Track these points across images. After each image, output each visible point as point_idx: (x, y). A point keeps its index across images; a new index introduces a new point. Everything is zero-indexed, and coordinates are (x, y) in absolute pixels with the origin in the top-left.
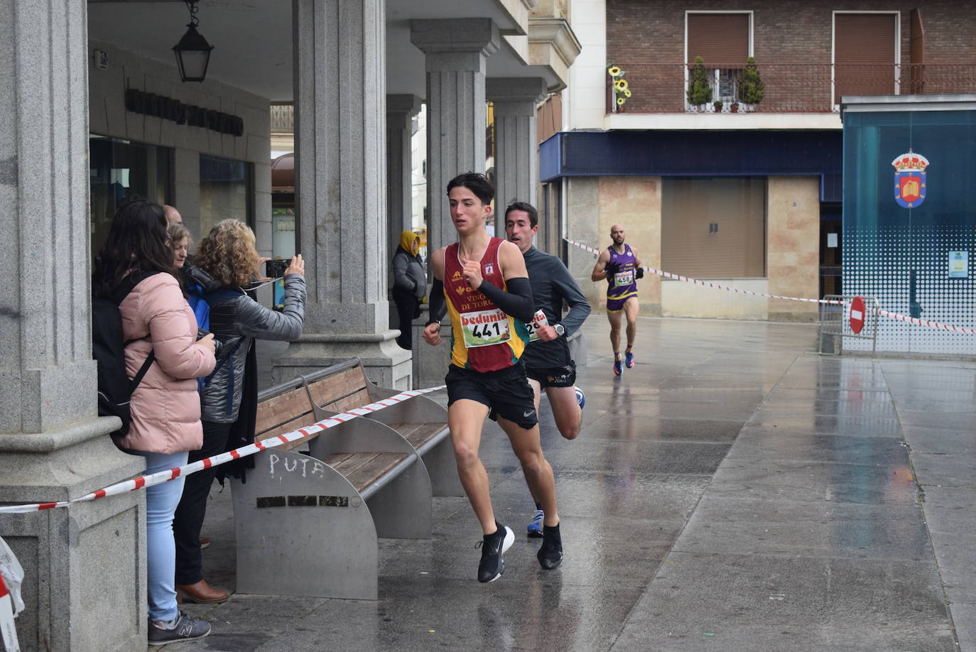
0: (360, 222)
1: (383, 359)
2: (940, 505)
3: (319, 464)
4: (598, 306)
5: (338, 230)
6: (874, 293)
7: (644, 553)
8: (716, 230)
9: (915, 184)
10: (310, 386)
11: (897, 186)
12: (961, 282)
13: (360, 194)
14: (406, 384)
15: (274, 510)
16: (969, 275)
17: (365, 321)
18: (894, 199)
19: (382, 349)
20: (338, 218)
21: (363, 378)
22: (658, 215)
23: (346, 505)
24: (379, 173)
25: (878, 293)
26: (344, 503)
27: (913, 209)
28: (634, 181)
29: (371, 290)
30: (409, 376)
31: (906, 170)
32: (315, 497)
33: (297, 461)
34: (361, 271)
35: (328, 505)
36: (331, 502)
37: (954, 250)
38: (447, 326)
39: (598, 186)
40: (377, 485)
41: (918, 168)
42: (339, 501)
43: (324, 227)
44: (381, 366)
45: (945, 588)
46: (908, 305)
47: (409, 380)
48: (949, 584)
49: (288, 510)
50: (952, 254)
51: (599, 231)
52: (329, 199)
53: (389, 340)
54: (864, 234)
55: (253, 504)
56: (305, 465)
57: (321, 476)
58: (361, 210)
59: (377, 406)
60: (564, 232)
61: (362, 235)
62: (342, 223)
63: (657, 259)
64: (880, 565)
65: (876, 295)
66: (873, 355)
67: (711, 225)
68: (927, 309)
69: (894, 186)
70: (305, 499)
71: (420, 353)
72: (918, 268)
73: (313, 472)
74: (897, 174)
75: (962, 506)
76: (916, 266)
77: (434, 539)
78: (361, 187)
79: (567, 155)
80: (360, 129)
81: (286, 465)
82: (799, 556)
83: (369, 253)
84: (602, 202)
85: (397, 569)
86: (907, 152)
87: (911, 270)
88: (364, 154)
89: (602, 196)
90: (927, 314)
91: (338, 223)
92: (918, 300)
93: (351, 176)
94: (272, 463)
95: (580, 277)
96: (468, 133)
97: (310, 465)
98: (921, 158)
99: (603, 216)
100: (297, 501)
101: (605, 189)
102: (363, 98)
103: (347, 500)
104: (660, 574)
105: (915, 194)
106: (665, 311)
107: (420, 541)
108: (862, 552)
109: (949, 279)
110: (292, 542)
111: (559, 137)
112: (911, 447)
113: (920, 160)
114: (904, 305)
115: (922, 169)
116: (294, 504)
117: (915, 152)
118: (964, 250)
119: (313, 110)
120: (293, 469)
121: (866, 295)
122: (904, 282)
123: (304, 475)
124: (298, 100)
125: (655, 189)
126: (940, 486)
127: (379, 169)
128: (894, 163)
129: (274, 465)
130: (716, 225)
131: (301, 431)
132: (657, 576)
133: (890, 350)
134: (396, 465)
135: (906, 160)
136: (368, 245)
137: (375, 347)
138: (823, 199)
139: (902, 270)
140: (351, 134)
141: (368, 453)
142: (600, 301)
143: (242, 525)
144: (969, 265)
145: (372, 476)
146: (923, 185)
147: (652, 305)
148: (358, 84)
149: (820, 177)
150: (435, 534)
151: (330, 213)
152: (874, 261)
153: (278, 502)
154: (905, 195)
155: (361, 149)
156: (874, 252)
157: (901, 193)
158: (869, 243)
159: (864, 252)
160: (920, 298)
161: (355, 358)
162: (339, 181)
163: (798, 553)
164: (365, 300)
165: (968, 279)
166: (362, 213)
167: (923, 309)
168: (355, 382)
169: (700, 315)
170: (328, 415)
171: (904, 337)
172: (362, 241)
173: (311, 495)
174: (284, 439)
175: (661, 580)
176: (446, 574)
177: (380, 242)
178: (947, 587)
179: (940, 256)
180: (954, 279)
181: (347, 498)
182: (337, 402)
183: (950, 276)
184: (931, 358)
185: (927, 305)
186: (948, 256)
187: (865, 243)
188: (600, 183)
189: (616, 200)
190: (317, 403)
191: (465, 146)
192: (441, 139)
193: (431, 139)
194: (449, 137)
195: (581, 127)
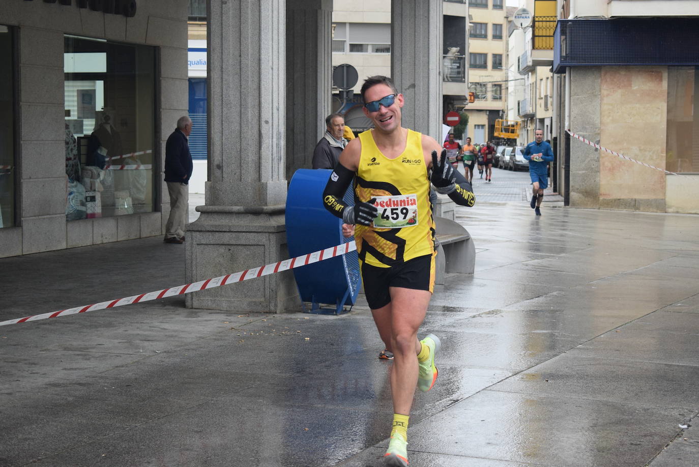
4: (599, 200)
28: (639, 71)
38: (225, 232)
51: (601, 123)
60: (567, 124)
63: (662, 153)
71: (194, 263)
84: (604, 92)
89: (604, 87)
95: (580, 170)
99: (605, 107)
101: (608, 80)
111: (559, 25)
142: (601, 195)
147: (656, 200)
188: (603, 73)
189: (620, 91)
191: (250, 16)
192: (222, 8)
193: (212, 7)
194: (231, 5)
195: (583, 15)
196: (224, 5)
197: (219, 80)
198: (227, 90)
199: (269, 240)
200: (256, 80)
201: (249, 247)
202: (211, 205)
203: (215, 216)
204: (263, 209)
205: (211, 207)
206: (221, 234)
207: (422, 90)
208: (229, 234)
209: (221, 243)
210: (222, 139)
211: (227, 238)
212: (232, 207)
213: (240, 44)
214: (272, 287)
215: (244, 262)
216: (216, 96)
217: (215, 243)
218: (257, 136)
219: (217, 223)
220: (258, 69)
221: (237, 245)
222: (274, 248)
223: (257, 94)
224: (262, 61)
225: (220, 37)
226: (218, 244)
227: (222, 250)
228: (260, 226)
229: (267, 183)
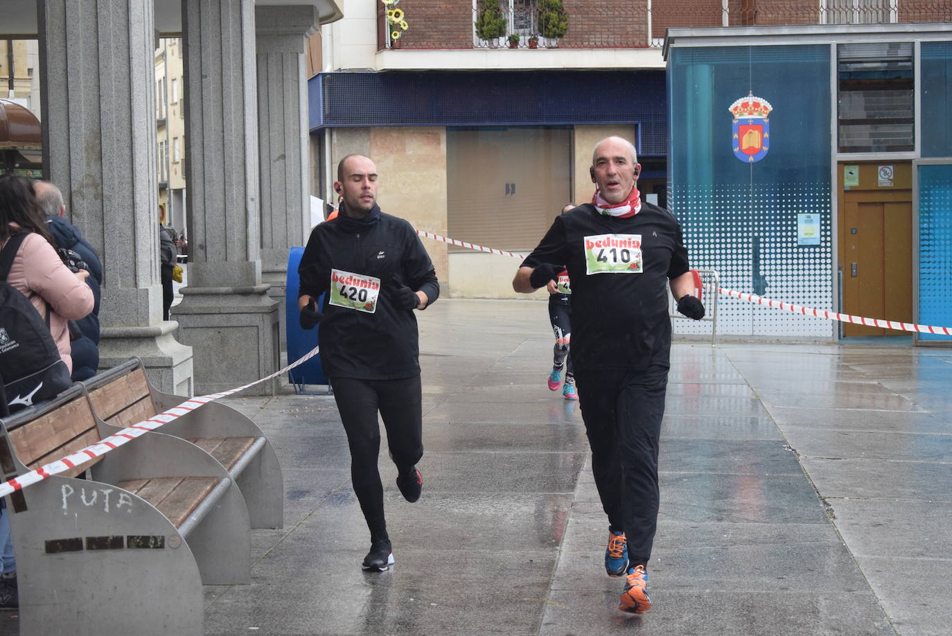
0: (128, 187)
1: (161, 358)
2: (855, 522)
3: (126, 495)
5: (100, 196)
6: (710, 266)
7: (520, 593)
8: (513, 192)
9: (756, 133)
10: (90, 395)
11: (736, 136)
12: (812, 250)
13: (127, 151)
14: (187, 389)
15: (68, 556)
16: (821, 242)
17: (136, 310)
18: (733, 152)
19: (159, 346)
20: (99, 181)
21: (145, 383)
22: (442, 174)
23: (162, 547)
24: (149, 126)
25: (715, 265)
26: (159, 544)
27: (753, 163)
28: (414, 133)
29: (143, 272)
30: (189, 379)
31: (746, 116)
32: (121, 538)
33: (98, 492)
34: (129, 247)
35: (138, 546)
36: (143, 543)
37: (803, 212)
39: (370, 139)
40: (194, 518)
41: (760, 115)
42: (153, 542)
43: (81, 193)
44: (160, 367)
45: (894, 625)
46: (751, 279)
47: (189, 384)
48: (896, 620)
49: (86, 556)
50: (802, 217)
52: (87, 158)
53: (166, 334)
54: (698, 194)
55: (41, 549)
56: (107, 497)
57: (129, 511)
58: (129, 171)
59: (167, 417)
60: (329, 196)
61: (130, 202)
62: (105, 188)
63: (443, 228)
64: (809, 599)
65: (712, 268)
66: (711, 340)
67: (507, 186)
68: (773, 284)
69: (732, 136)
70: (109, 540)
72: (762, 234)
73: (119, 506)
74: (735, 122)
75: (881, 522)
76: (759, 231)
77: (253, 585)
78: (128, 141)
79: (331, 102)
80: (124, 70)
81: (83, 497)
82: (708, 591)
83: (139, 225)
85: (218, 625)
86: (747, 95)
87: (754, 237)
88: (130, 100)
89: (374, 151)
90: (773, 289)
91: (99, 188)
92: (762, 273)
93: (114, 128)
94: (65, 496)
96: (235, 74)
97: (114, 497)
98: (762, 102)
100: (98, 544)
101: (378, 143)
102: (128, 30)
103: (163, 540)
104: (546, 619)
105: (757, 145)
106: (454, 291)
107: (236, 588)
108: (782, 583)
109: (799, 247)
110: (93, 597)
111: (320, 78)
112: (798, 451)
113: (762, 105)
114: (746, 279)
115: (765, 116)
116: (94, 547)
117: (755, 95)
118: (814, 212)
119: (63, 45)
120: (92, 503)
121: (701, 268)
122: (745, 251)
123: (107, 510)
124: (45, 33)
125: (439, 144)
126: (847, 498)
127: (149, 120)
128: (731, 109)
129: (67, 498)
130: (513, 186)
131: (86, 452)
132: (544, 622)
133: (730, 333)
134: (208, 493)
135: (745, 105)
136: (138, 216)
137: (150, 343)
138: (640, 153)
139: (742, 237)
140: (113, 76)
141: (169, 479)
143: (26, 576)
144: (821, 230)
145: (185, 508)
146: (766, 135)
148: (121, 11)
149: (636, 126)
150: (255, 578)
151: (89, 175)
152: (709, 227)
153: (72, 545)
154: (745, 146)
155: (127, 95)
156: (709, 216)
157: (740, 143)
158: (703, 205)
159: (698, 216)
160: (765, 270)
161: (133, 358)
162: (99, 134)
163: (706, 587)
164: (136, 285)
165: (820, 246)
166: (130, 175)
167: (769, 283)
168: (137, 389)
169: (496, 295)
170: (113, 431)
171: (746, 317)
172: (131, 210)
173: (117, 534)
174: (68, 463)
175: (551, 627)
176: (283, 629)
177: (152, 211)
178: (896, 623)
179: (787, 220)
180: (803, 247)
181: (163, 537)
182: (120, 414)
183: (800, 243)
184: (779, 341)
185: (773, 278)
186: (796, 220)
187: (698, 205)
188: (372, 135)
189: (392, 156)
190: (100, 416)
191: (232, 90)
192: (202, 81)
193: (190, 82)
194: (211, 79)
195: (347, 67)
196: (204, 80)
197: (200, 157)
198: (209, 167)
199: (263, 320)
200: (241, 155)
201: (240, 328)
202: (195, 287)
203: (201, 298)
204: (253, 289)
205: (196, 289)
206: (211, 316)
207: (293, 162)
208: (219, 316)
209: (211, 325)
210: (205, 218)
211: (216, 320)
212: (218, 288)
213: (223, 120)
214: (267, 369)
215: (236, 345)
216: (196, 174)
217: (204, 326)
218: (243, 214)
219: (205, 305)
220: (242, 144)
221: (227, 327)
222: (269, 329)
223: (242, 172)
224: (247, 137)
225: (200, 112)
226: (207, 327)
227: (211, 333)
228: (253, 307)
229: (255, 262)
